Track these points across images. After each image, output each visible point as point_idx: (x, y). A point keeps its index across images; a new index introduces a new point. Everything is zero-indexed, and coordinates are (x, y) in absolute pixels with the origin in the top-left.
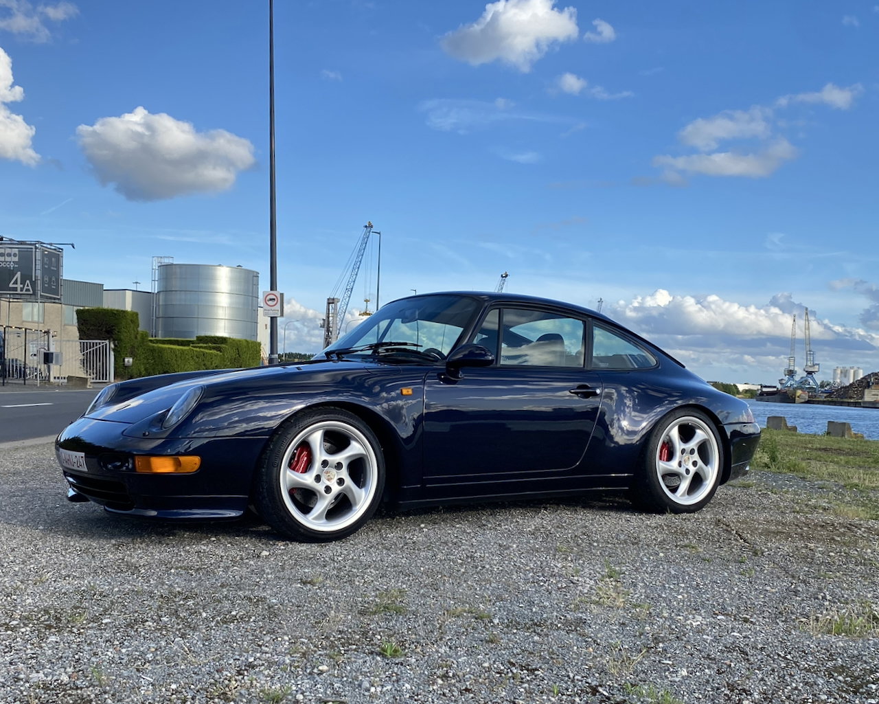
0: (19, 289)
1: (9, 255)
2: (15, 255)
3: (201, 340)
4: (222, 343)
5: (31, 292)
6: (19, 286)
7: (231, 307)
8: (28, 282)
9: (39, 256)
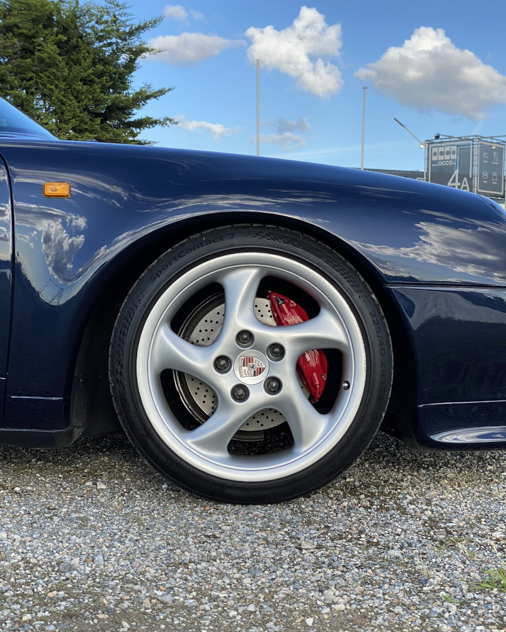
1: (448, 153)
6: (457, 184)
8: (465, 179)
9: (476, 151)
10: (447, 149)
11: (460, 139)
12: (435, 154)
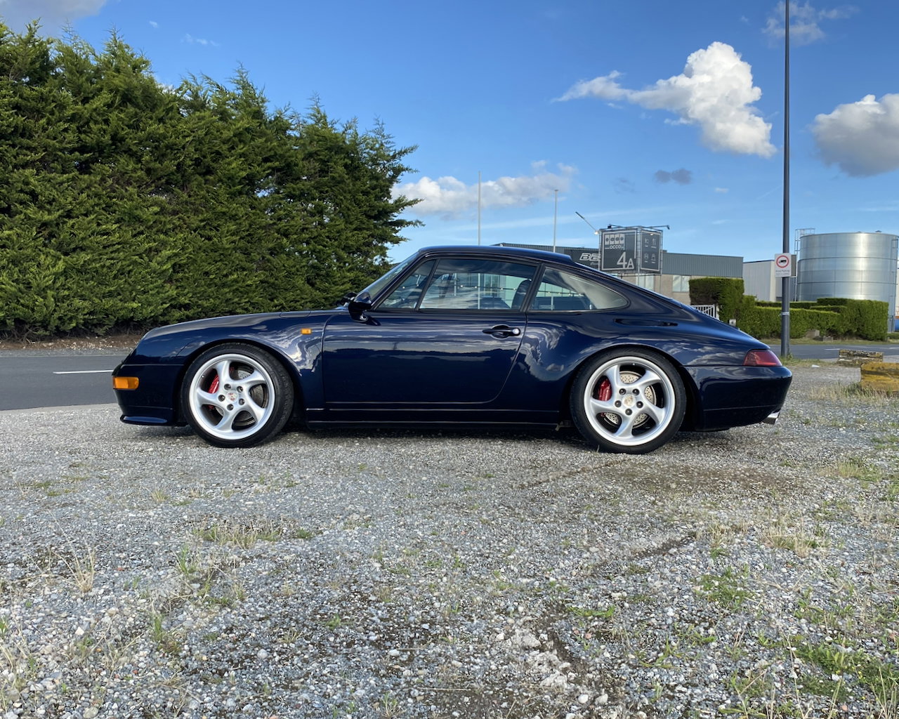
0: (624, 266)
1: (618, 239)
2: (622, 239)
3: (821, 302)
4: (842, 304)
5: (633, 268)
6: (624, 263)
7: (869, 271)
8: (631, 259)
9: (639, 238)
10: (617, 236)
11: (627, 229)
12: (607, 240)
